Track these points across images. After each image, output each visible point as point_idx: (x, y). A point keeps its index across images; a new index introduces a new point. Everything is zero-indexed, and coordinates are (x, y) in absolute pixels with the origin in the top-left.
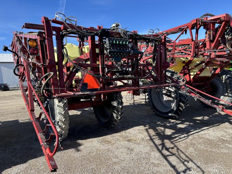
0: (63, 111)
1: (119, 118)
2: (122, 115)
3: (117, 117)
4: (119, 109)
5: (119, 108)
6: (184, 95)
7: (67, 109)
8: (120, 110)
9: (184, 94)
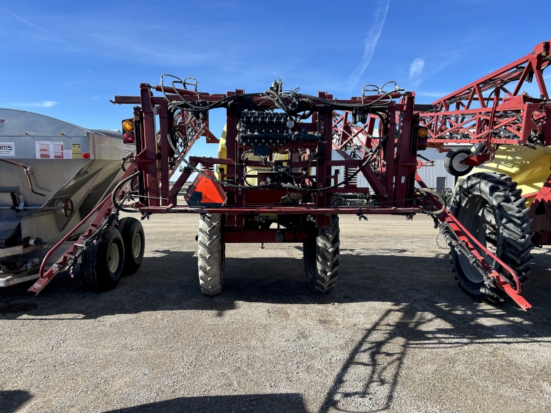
0: (209, 240)
1: (328, 274)
2: (336, 269)
3: (324, 272)
4: (326, 253)
5: (328, 251)
6: (514, 244)
7: (216, 238)
8: (329, 257)
9: (514, 241)
